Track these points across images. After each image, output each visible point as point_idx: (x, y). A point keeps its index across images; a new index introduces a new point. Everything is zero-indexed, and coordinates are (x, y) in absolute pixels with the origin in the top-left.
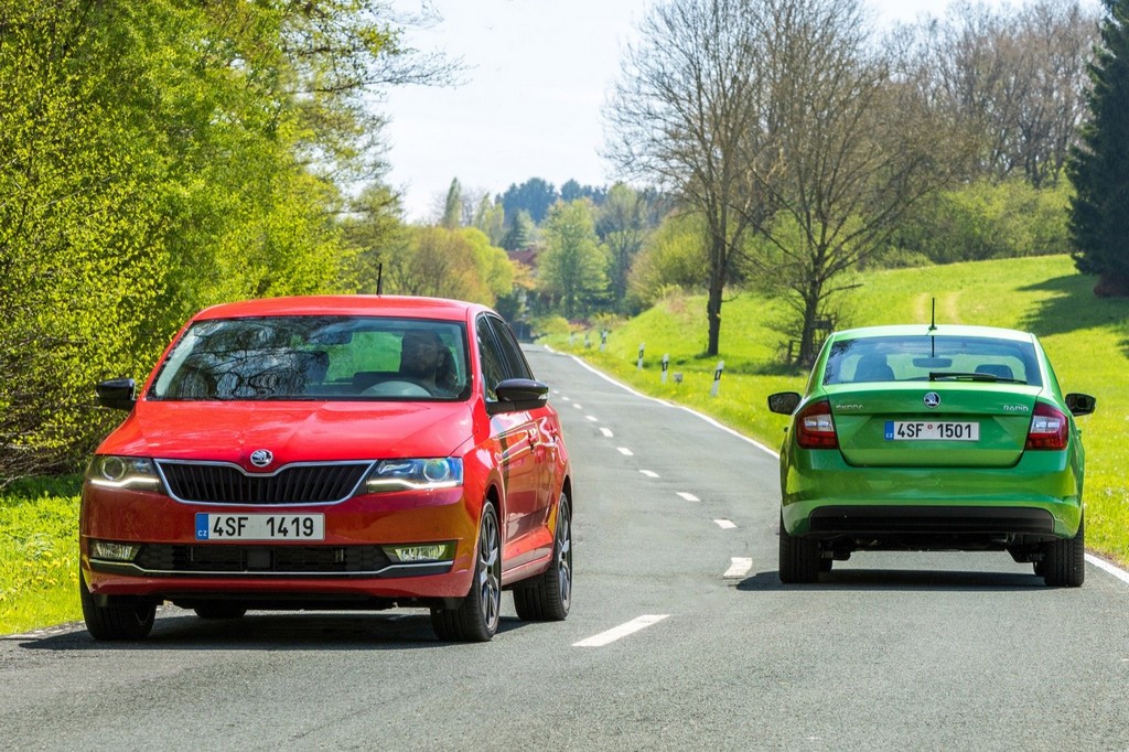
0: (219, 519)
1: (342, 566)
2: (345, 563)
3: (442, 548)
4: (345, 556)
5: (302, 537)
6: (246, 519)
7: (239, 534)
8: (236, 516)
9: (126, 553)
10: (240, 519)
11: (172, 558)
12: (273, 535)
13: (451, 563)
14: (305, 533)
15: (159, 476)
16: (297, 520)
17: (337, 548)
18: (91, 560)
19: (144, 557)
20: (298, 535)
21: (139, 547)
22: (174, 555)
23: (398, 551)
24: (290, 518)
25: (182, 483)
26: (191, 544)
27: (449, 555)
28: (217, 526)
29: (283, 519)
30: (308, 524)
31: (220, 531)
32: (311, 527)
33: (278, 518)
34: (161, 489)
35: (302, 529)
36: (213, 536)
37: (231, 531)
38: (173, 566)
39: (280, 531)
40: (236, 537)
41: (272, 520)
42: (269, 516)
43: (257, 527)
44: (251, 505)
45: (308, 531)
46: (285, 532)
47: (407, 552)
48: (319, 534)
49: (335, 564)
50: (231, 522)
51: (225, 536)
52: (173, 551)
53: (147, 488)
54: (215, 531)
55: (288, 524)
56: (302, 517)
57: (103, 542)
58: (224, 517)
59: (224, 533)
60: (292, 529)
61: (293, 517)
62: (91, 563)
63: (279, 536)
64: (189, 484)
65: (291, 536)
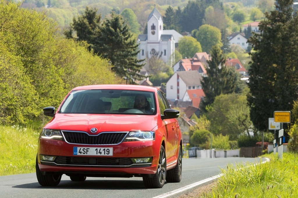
0: (80, 149)
1: (118, 164)
2: (119, 163)
3: (149, 159)
4: (119, 161)
5: (106, 155)
6: (89, 149)
7: (87, 154)
8: (86, 148)
9: (51, 159)
10: (87, 149)
11: (66, 161)
12: (97, 154)
13: (151, 163)
14: (107, 153)
15: (62, 135)
16: (104, 150)
17: (116, 158)
18: (41, 161)
19: (57, 160)
20: (105, 154)
21: (55, 157)
22: (66, 160)
23: (135, 160)
24: (102, 149)
25: (69, 138)
26: (72, 156)
27: (150, 161)
28: (80, 151)
29: (100, 149)
30: (108, 151)
31: (81, 153)
32: (109, 152)
33: (99, 149)
34: (62, 139)
35: (106, 152)
36: (79, 154)
37: (84, 152)
38: (66, 163)
39: (99, 153)
40: (86, 154)
41: (97, 149)
42: (96, 148)
43: (92, 151)
44: (91, 145)
45: (108, 153)
46: (101, 153)
47: (138, 160)
48: (111, 154)
49: (116, 163)
50: (84, 150)
51: (82, 154)
52: (66, 158)
53: (58, 139)
54: (79, 152)
55: (102, 151)
56: (106, 149)
57: (45, 155)
58: (82, 148)
59: (82, 153)
60: (103, 152)
61: (103, 148)
62: (41, 162)
63: (99, 154)
64: (72, 138)
65: (103, 154)
